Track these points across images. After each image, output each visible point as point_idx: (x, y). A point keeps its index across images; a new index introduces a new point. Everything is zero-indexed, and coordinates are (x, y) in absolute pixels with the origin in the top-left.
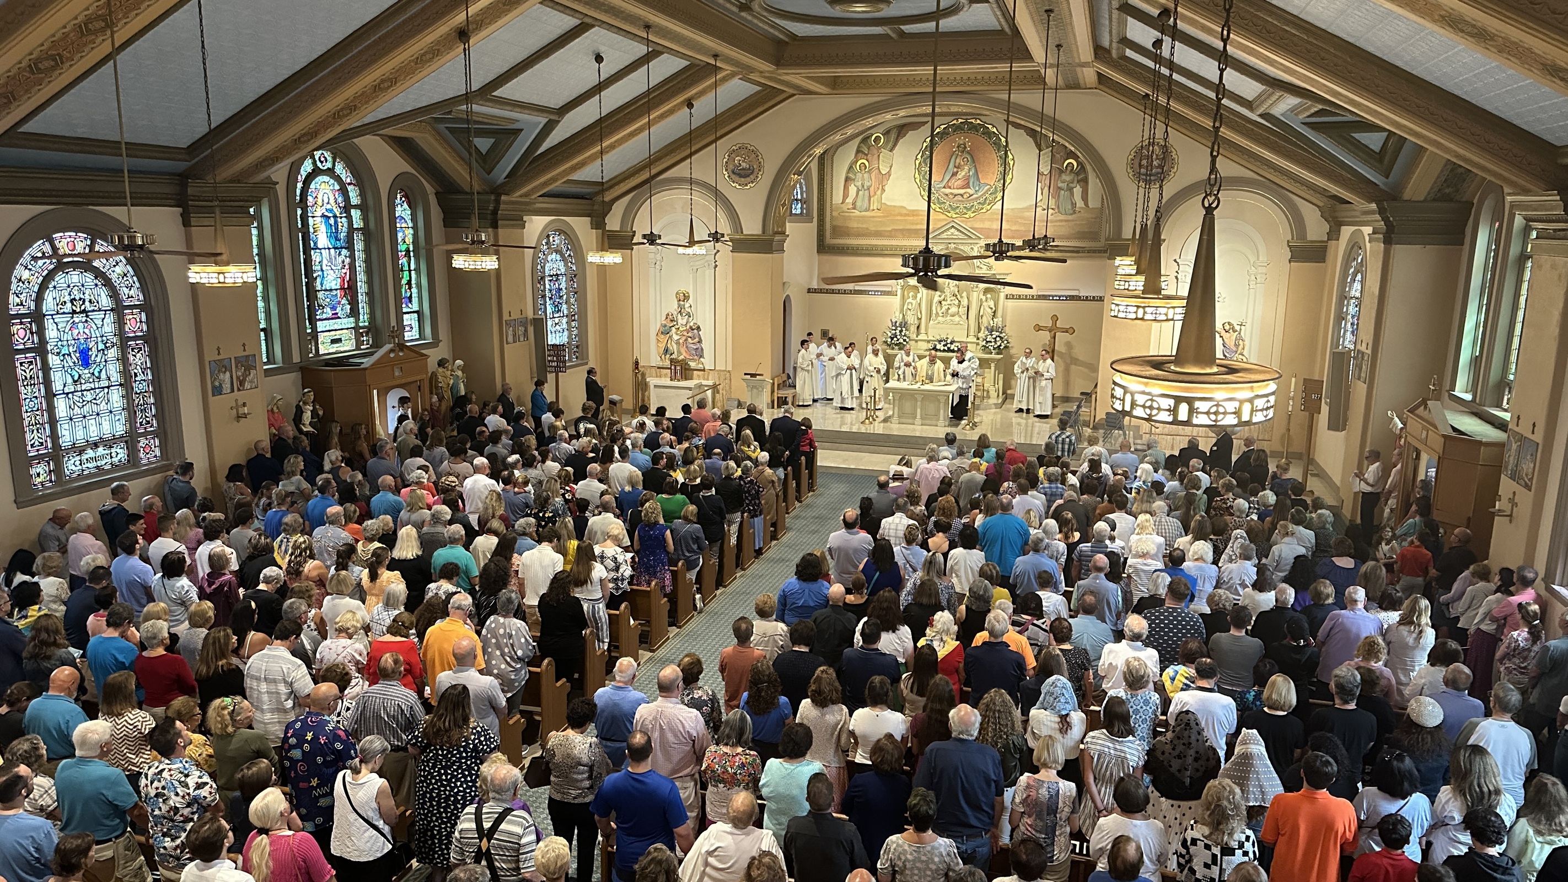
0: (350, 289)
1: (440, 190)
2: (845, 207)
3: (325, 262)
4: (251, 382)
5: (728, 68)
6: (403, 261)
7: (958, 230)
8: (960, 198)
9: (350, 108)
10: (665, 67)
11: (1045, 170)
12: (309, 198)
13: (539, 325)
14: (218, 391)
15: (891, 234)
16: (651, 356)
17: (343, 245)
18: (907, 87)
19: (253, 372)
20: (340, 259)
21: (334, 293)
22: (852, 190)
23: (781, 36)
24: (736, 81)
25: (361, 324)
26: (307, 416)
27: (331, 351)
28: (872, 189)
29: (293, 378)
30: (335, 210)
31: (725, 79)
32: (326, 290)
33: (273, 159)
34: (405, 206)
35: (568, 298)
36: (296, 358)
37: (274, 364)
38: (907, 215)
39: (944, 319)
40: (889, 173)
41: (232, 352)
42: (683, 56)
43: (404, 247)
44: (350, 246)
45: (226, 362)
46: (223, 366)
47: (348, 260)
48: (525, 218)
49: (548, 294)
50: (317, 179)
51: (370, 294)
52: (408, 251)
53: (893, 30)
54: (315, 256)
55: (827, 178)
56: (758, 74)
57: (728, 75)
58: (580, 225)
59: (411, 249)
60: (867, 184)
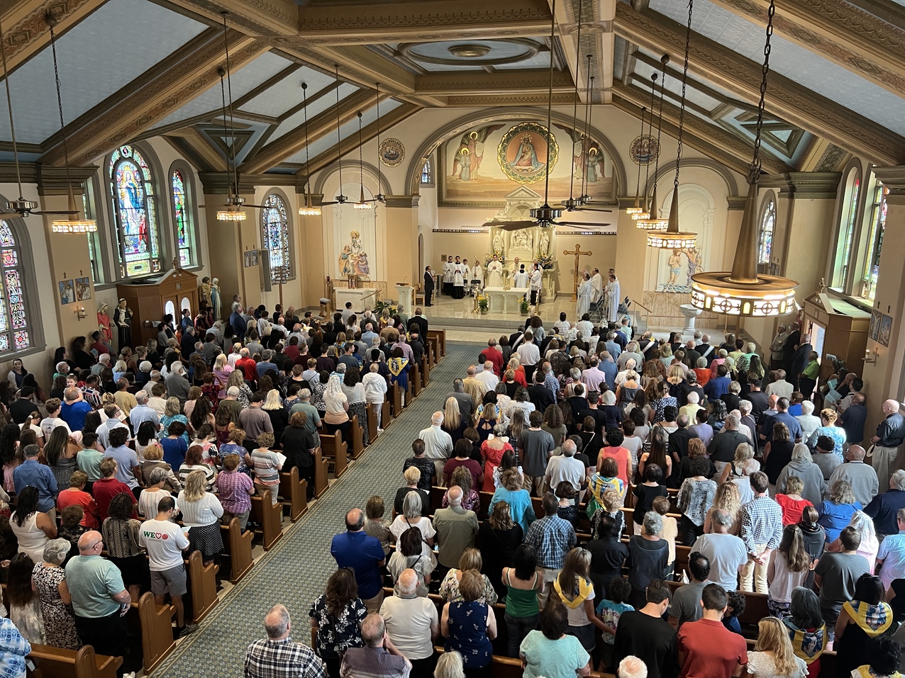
0: (145, 234)
1: (201, 170)
2: (454, 178)
3: (129, 217)
4: (87, 295)
5: (383, 91)
6: (178, 216)
7: (526, 192)
8: (526, 172)
9: (148, 118)
10: (346, 90)
11: (578, 154)
12: (118, 176)
13: (265, 255)
14: (65, 301)
15: (484, 195)
16: (337, 274)
17: (141, 206)
18: (494, 103)
19: (87, 289)
20: (139, 215)
21: (136, 237)
22: (459, 167)
23: (418, 72)
24: (388, 100)
25: (153, 257)
26: (123, 317)
27: (135, 274)
28: (471, 167)
29: (113, 291)
30: (135, 184)
31: (382, 98)
32: (131, 235)
33: (96, 152)
34: (179, 180)
35: (283, 237)
36: (113, 279)
37: (99, 283)
38: (494, 183)
39: (518, 248)
40: (482, 156)
41: (74, 276)
42: (356, 84)
43: (179, 207)
44: (145, 207)
45: (70, 283)
46: (68, 285)
47: (144, 216)
48: (255, 187)
49: (270, 235)
50: (122, 164)
51: (159, 237)
52: (181, 209)
53: (489, 68)
54: (123, 214)
55: (443, 160)
56: (402, 95)
57: (383, 96)
58: (289, 191)
59: (183, 208)
60: (468, 163)
